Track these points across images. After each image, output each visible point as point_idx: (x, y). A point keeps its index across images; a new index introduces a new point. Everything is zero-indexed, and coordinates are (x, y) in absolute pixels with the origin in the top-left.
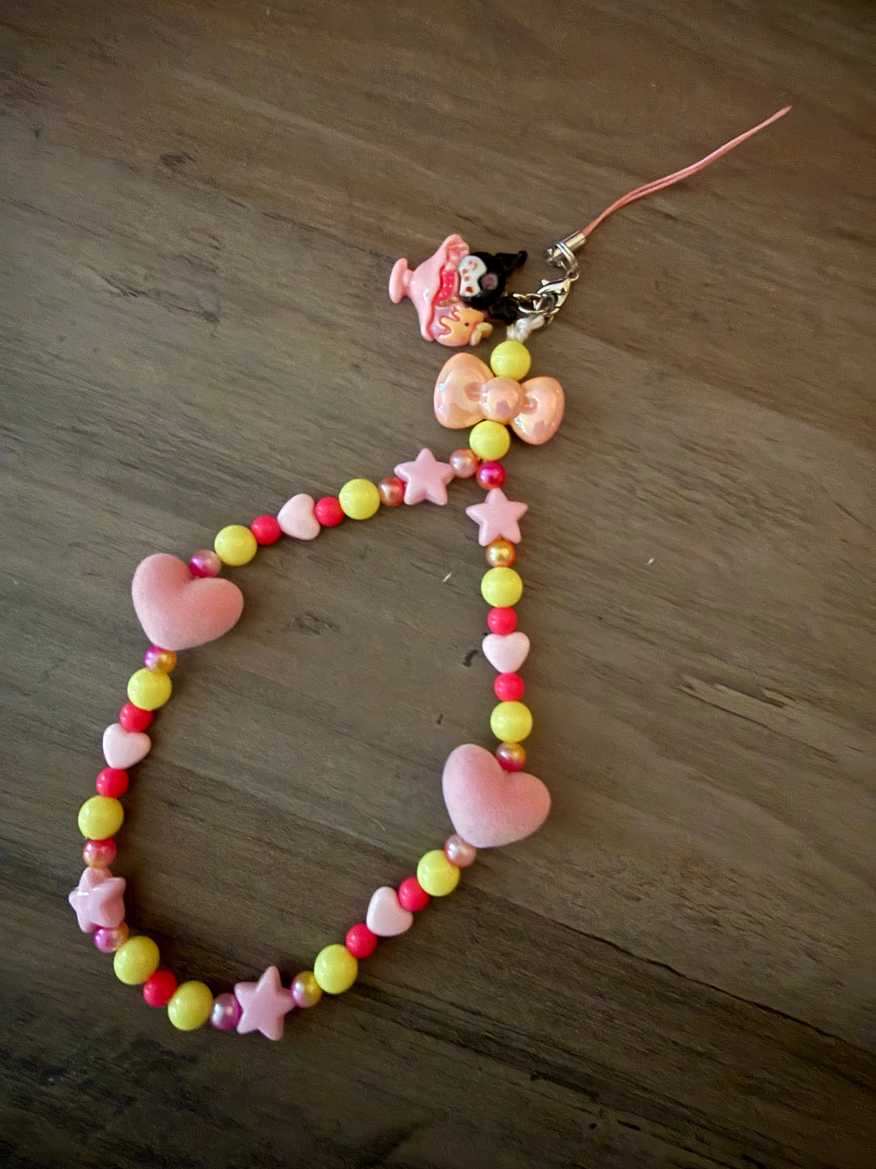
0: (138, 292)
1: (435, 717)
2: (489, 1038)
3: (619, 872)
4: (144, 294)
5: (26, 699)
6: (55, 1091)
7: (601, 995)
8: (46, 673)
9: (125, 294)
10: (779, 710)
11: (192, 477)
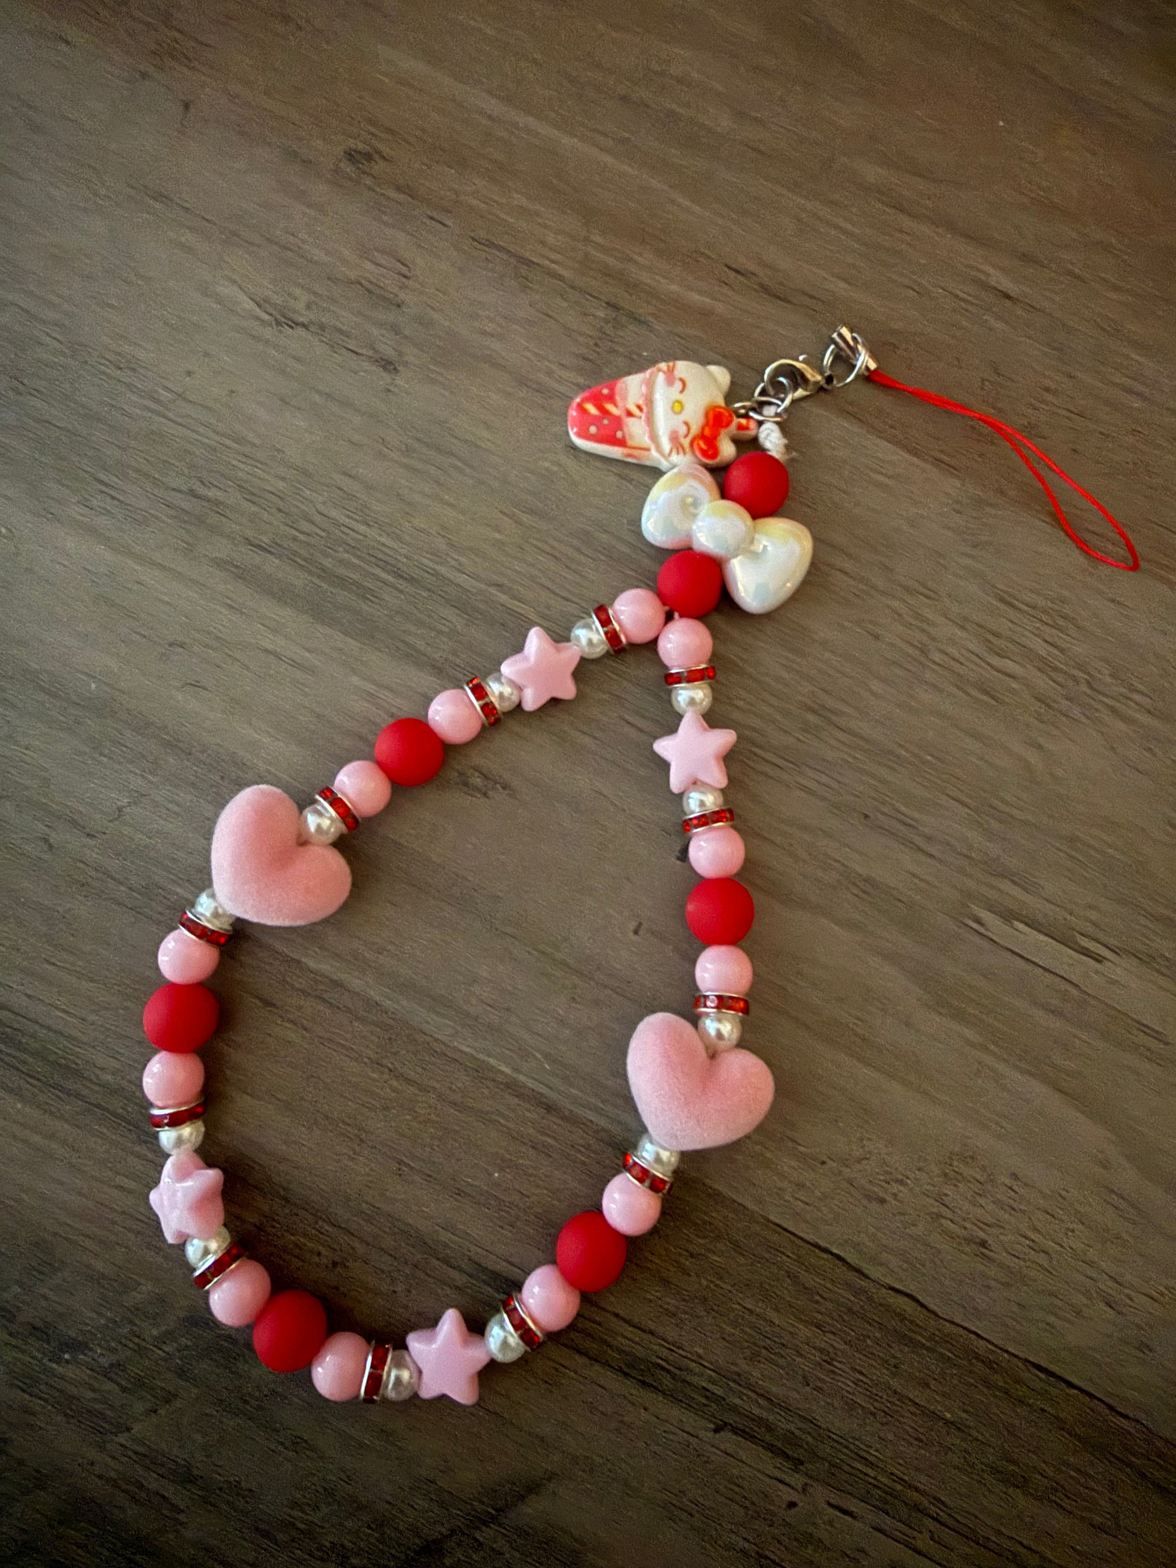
0: (297, 324)
1: (632, 925)
2: (663, 1368)
3: (860, 1160)
4: (303, 325)
5: (91, 842)
6: (71, 1372)
7: (818, 1326)
8: (120, 809)
9: (278, 323)
10: (1098, 966)
11: (341, 571)
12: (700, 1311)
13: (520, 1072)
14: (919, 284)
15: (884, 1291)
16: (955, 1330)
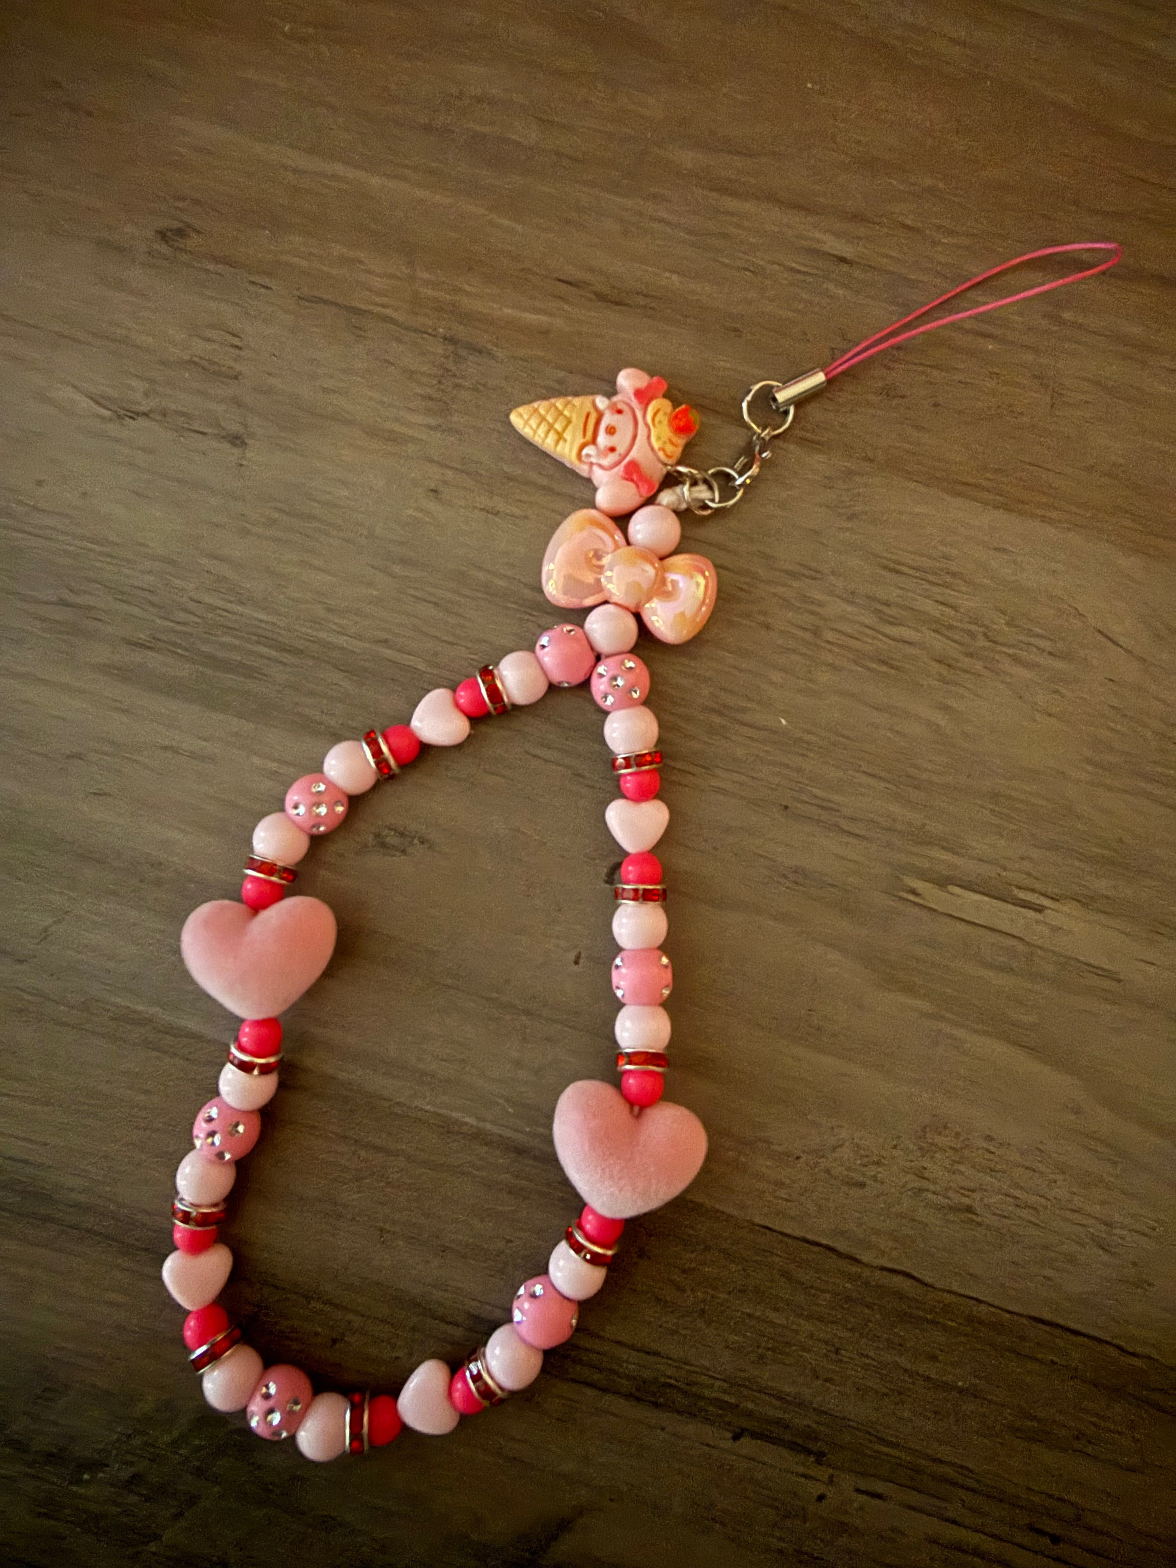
0: (138, 414)
1: (572, 956)
2: (672, 1386)
3: (834, 1149)
4: (145, 414)
5: (22, 967)
6: (92, 1491)
7: (819, 1319)
8: (46, 930)
9: (120, 417)
10: (1039, 916)
11: (221, 654)
12: (700, 1324)
13: (485, 1120)
14: (753, 264)
15: (878, 1273)
16: (954, 1299)
